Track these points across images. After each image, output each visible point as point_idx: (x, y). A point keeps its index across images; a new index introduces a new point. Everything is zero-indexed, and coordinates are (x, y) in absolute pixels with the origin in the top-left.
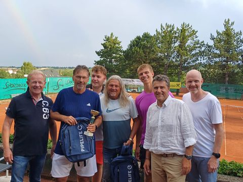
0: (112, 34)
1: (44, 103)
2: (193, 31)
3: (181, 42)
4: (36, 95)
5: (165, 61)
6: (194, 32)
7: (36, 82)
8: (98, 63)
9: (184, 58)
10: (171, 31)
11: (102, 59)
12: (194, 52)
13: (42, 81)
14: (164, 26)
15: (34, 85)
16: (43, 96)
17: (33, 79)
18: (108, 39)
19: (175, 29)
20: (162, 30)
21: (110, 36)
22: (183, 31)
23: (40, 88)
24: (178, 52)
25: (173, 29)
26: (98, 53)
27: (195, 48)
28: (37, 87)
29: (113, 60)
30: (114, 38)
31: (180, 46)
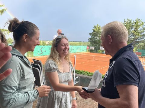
0: (98, 25)
2: (142, 23)
3: (135, 29)
8: (90, 39)
9: (136, 37)
10: (130, 23)
11: (92, 37)
12: (142, 34)
14: (126, 20)
18: (95, 27)
19: (132, 22)
20: (125, 22)
21: (97, 26)
22: (137, 22)
25: (131, 21)
26: (90, 34)
29: (98, 37)
30: (99, 27)
31: (135, 30)
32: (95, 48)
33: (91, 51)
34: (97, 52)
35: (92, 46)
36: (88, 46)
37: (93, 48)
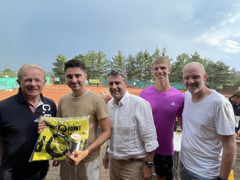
0: (62, 54)
1: (45, 107)
3: (99, 60)
4: (33, 98)
5: (91, 69)
6: (104, 56)
7: (31, 80)
8: (54, 69)
9: (100, 68)
11: (56, 67)
12: (104, 65)
13: (40, 78)
14: (90, 51)
15: (28, 83)
16: (42, 98)
17: (25, 75)
18: (59, 57)
19: (96, 53)
20: (89, 53)
21: (60, 55)
22: (99, 54)
23: (37, 88)
24: (97, 65)
25: (94, 53)
26: (54, 64)
27: (105, 63)
28: (32, 87)
30: (63, 56)
31: (98, 62)
32: (61, 79)
33: (57, 83)
34: (62, 83)
35: (57, 77)
36: (52, 77)
37: (58, 79)
